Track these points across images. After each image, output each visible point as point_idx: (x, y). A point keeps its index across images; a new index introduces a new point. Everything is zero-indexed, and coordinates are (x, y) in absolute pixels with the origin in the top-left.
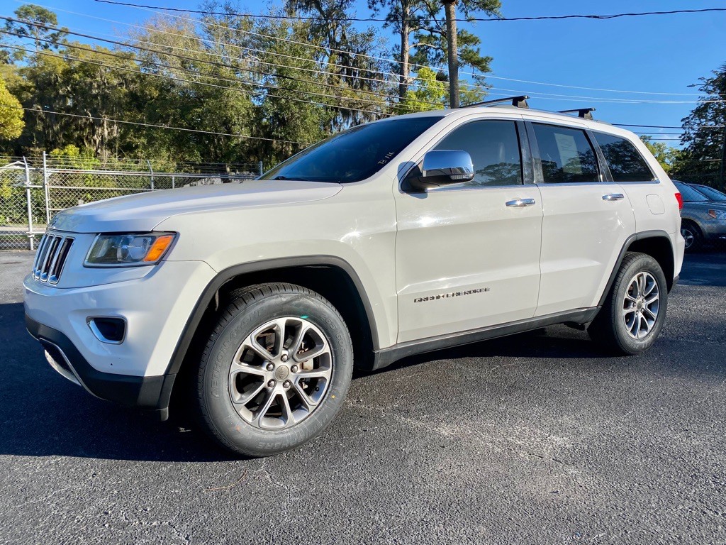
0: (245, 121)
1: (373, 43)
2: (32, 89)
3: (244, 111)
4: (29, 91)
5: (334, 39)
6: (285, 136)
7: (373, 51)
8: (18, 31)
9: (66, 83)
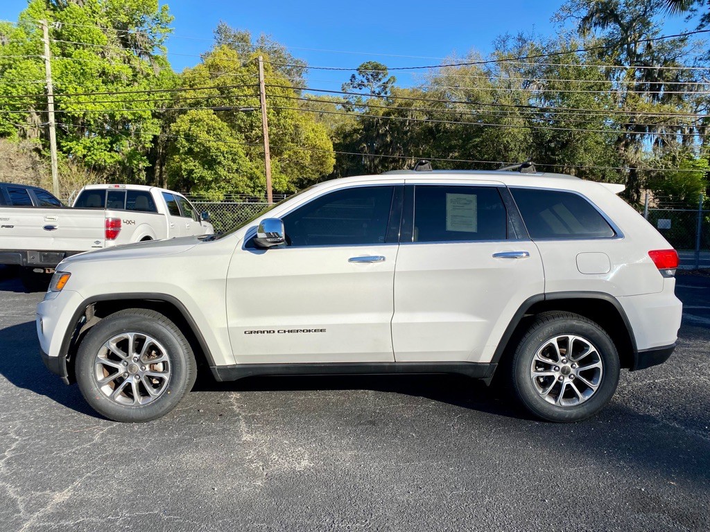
0: (523, 146)
1: (685, 49)
2: (361, 131)
3: (521, 138)
4: (358, 133)
5: (635, 51)
6: (562, 159)
7: (685, 57)
8: (359, 85)
9: (385, 124)
